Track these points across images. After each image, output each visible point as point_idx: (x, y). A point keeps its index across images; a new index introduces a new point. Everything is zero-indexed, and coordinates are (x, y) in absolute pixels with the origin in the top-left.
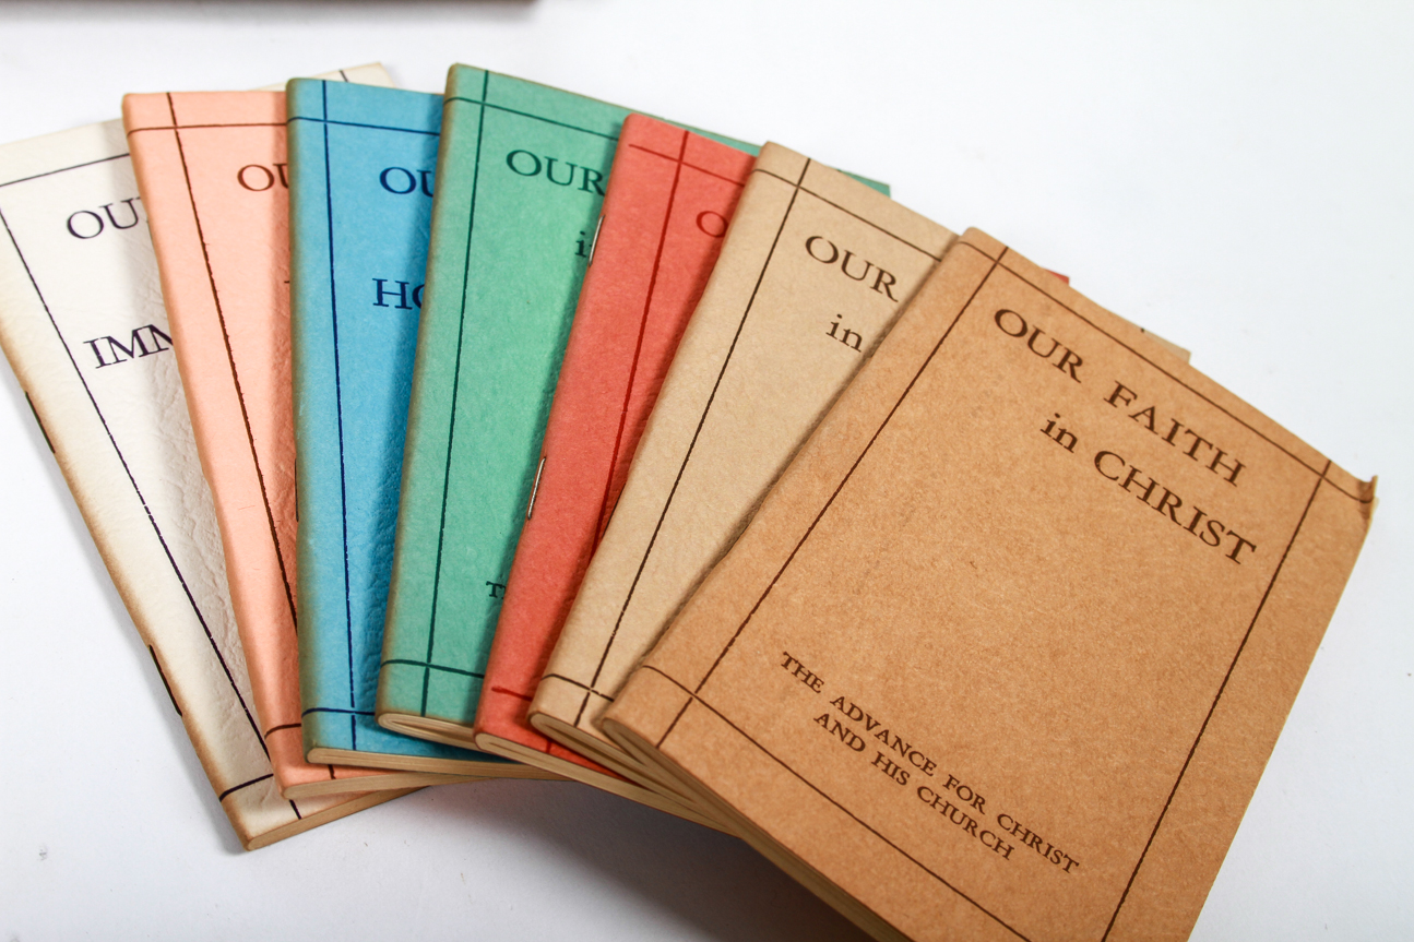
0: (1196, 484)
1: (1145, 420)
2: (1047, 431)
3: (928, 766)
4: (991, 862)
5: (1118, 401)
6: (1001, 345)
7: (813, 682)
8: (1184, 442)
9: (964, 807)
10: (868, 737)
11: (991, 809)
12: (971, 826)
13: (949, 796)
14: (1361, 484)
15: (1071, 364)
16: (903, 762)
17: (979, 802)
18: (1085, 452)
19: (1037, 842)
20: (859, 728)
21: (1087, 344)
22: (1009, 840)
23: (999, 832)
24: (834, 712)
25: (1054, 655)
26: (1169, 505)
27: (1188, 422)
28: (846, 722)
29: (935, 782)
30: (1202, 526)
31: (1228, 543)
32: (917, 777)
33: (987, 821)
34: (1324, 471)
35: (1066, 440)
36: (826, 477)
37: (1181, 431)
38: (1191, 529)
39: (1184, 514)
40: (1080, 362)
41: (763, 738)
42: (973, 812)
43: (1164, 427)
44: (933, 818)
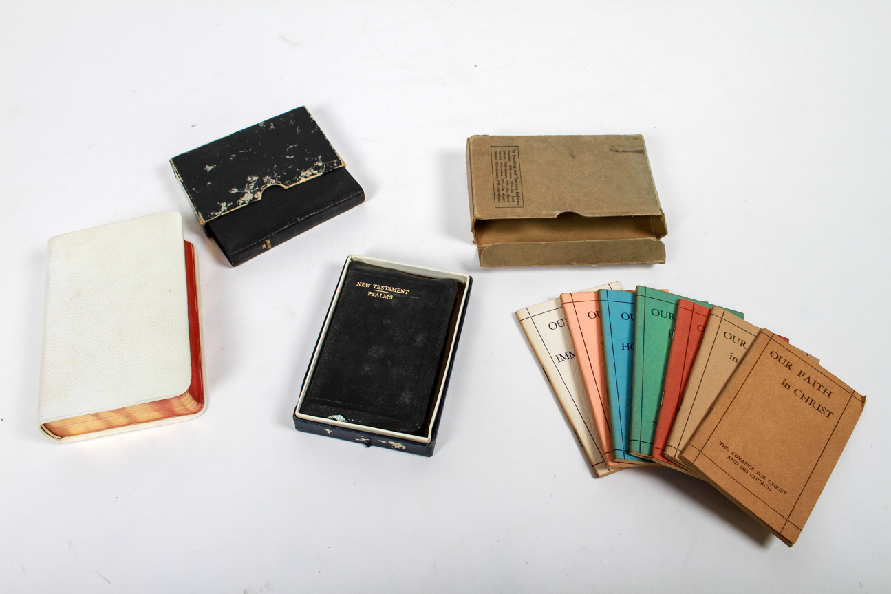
0: (819, 398)
1: (807, 380)
2: (783, 384)
3: (752, 469)
4: (767, 492)
5: (801, 376)
6: (772, 361)
7: (727, 448)
8: (817, 386)
9: (761, 479)
10: (739, 462)
11: (767, 480)
12: (762, 483)
13: (757, 476)
14: (862, 396)
15: (789, 366)
16: (747, 468)
17: (764, 478)
18: (792, 390)
19: (777, 487)
20: (737, 460)
21: (793, 360)
22: (771, 487)
23: (769, 485)
24: (731, 455)
25: (783, 442)
26: (812, 403)
27: (818, 381)
28: (734, 458)
29: (754, 473)
30: (820, 408)
31: (827, 413)
32: (750, 471)
33: (766, 482)
34: (853, 393)
35: (787, 386)
36: (730, 398)
37: (816, 383)
38: (818, 409)
39: (816, 406)
40: (791, 365)
41: (716, 462)
42: (763, 480)
43: (812, 383)
44: (753, 481)
